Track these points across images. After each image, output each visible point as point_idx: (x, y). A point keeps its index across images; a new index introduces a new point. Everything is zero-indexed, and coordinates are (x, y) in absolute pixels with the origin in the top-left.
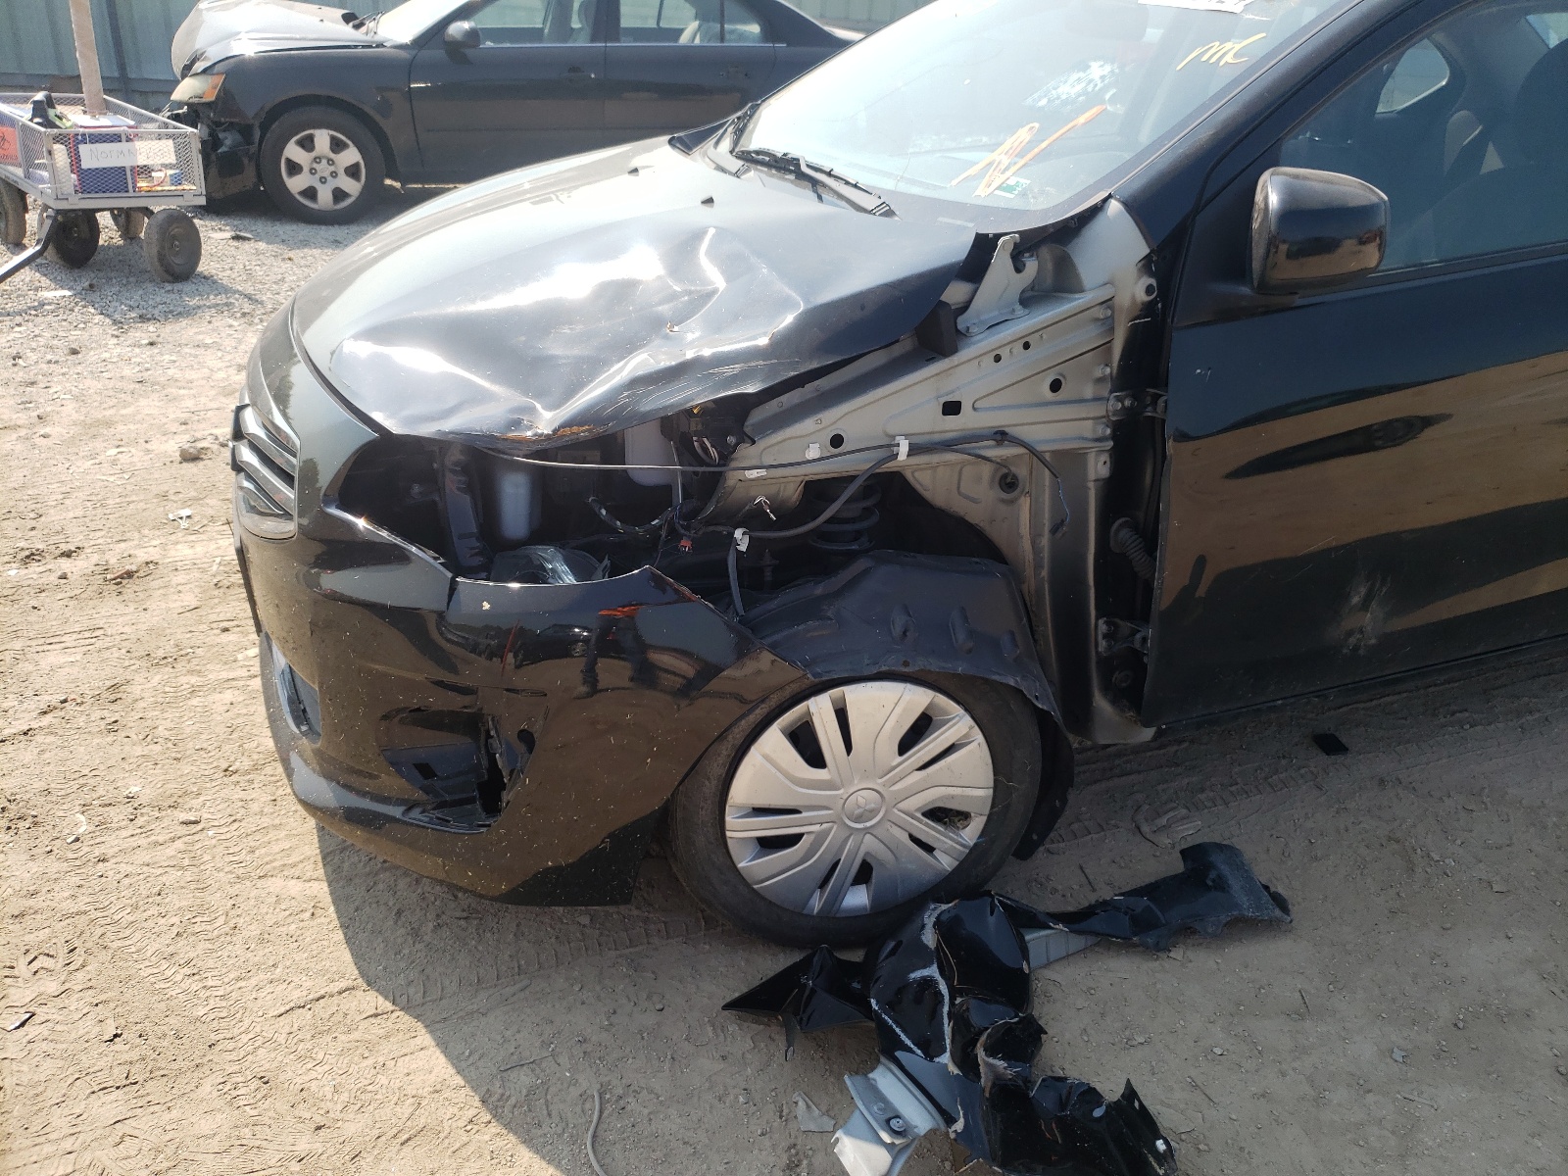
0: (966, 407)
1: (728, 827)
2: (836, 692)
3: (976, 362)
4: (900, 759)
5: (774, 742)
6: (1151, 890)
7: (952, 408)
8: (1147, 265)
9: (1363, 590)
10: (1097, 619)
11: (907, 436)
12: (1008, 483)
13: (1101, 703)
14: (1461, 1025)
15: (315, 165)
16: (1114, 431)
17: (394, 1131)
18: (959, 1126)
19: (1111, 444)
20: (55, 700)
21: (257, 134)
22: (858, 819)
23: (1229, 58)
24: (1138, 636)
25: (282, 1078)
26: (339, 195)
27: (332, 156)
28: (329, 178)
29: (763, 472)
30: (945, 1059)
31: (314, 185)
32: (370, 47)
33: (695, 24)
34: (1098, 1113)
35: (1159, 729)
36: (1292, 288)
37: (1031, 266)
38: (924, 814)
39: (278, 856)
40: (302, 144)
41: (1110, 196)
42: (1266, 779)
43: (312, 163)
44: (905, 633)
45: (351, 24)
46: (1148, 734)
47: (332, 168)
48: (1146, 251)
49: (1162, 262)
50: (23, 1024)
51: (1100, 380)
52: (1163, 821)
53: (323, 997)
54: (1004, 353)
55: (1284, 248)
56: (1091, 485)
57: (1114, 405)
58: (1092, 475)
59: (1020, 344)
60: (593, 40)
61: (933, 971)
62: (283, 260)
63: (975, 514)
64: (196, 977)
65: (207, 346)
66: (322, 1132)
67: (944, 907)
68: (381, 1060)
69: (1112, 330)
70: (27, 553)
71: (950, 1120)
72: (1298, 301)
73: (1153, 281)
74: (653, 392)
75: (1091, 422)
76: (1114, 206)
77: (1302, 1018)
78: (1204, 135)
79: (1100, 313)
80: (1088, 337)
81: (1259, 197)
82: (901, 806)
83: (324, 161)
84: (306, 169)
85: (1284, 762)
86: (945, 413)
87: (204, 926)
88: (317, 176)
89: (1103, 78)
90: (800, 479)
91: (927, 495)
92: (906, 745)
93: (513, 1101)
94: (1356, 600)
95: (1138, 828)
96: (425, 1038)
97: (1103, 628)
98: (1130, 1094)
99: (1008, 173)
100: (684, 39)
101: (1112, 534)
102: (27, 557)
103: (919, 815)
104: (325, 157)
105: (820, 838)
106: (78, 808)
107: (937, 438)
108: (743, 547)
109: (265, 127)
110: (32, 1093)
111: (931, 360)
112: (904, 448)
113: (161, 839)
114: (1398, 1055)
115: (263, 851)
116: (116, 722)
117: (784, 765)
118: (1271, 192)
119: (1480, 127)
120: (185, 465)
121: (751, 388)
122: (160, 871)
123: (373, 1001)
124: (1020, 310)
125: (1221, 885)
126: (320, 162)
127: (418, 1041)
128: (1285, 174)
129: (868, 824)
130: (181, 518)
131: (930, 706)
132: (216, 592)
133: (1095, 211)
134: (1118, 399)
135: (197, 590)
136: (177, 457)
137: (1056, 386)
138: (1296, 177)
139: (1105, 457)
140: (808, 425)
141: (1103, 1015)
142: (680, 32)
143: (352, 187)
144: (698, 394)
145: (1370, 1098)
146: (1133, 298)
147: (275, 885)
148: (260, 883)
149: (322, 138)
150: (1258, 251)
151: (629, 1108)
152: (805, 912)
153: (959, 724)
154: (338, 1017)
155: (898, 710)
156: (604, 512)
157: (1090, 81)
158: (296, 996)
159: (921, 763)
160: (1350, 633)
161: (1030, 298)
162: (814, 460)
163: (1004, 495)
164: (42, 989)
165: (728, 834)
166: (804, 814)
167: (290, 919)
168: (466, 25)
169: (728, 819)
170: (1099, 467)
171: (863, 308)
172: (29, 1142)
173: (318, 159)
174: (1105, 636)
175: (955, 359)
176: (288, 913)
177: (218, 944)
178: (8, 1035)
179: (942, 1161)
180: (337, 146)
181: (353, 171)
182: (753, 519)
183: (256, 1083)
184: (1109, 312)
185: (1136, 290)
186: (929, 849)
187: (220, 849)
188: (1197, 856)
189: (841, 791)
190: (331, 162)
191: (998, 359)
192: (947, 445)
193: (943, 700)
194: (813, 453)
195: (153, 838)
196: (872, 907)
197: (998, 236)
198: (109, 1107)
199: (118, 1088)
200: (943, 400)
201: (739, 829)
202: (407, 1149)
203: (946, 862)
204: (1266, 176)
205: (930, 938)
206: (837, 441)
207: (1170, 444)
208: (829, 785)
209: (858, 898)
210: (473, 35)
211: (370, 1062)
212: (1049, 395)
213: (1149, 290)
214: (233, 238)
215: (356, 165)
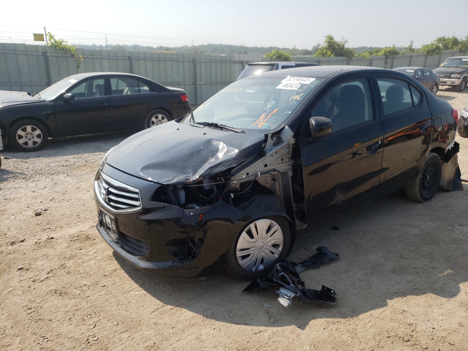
0: (268, 165)
1: (237, 254)
2: (254, 222)
3: (268, 157)
4: (267, 235)
5: (244, 234)
6: (313, 257)
7: (266, 166)
8: (294, 137)
9: (338, 192)
10: (294, 204)
11: (259, 172)
12: (274, 180)
13: (297, 221)
14: (373, 268)
15: (27, 136)
16: (292, 167)
17: (189, 325)
18: (298, 294)
19: (292, 169)
20: (49, 270)
21: (8, 129)
22: (260, 249)
23: (298, 98)
24: (302, 206)
25: (159, 323)
26: (35, 143)
27: (32, 132)
28: (31, 139)
29: (236, 181)
30: (292, 285)
31: (27, 141)
32: (41, 102)
33: (127, 89)
34: (319, 293)
35: (308, 225)
36: (319, 138)
37: (274, 139)
38: (272, 246)
39: (130, 288)
40: (22, 130)
41: (285, 125)
42: (325, 236)
43: (26, 135)
44: (265, 209)
45: (31, 96)
46: (306, 226)
47: (32, 136)
48: (293, 134)
49: (296, 136)
50: (94, 327)
51: (289, 158)
52: (309, 247)
53: (158, 309)
54: (273, 155)
55: (317, 130)
56: (290, 177)
57: (292, 162)
58: (290, 176)
59: (275, 153)
60: (105, 95)
61: (283, 273)
62: (24, 162)
63: (268, 186)
64: (127, 311)
65: (18, 188)
66: (174, 328)
67: (279, 264)
68: (178, 316)
69: (289, 149)
70: (11, 243)
71: (297, 294)
72: (320, 139)
73: (295, 139)
74: (214, 169)
75: (288, 166)
76: (286, 127)
77: (347, 273)
78: (299, 113)
79: (287, 146)
80: (286, 150)
81: (310, 122)
82: (268, 245)
83: (30, 134)
84: (24, 137)
85: (328, 233)
86: (265, 167)
87: (121, 303)
88: (28, 139)
89: (275, 103)
90: (240, 183)
91: (261, 183)
92: (268, 231)
93: (209, 315)
94: (337, 194)
95: (305, 249)
96: (186, 310)
97: (295, 205)
98: (323, 287)
99: (263, 123)
100: (125, 92)
101: (294, 186)
102: (11, 244)
103: (271, 246)
104: (30, 133)
105: (254, 254)
106: (74, 289)
107: (264, 171)
108: (233, 197)
109: (11, 126)
110: (106, 337)
111: (261, 157)
112: (259, 174)
113: (99, 290)
114: (365, 275)
115: (125, 288)
116: (68, 272)
117: (246, 239)
118: (313, 121)
119: (332, 102)
120: (37, 217)
121: (234, 166)
122: (103, 296)
123: (170, 307)
124: (274, 147)
125: (326, 254)
126: (28, 135)
127: (183, 311)
128: (314, 118)
129: (262, 250)
130: (47, 229)
131: (271, 223)
132: (71, 242)
133: (284, 128)
134: (292, 161)
135: (66, 243)
136: (34, 214)
137: (282, 160)
138: (316, 118)
139: (291, 172)
140: (243, 172)
141: (312, 280)
142: (123, 91)
143: (39, 140)
144: (224, 168)
145: (362, 282)
146: (292, 142)
147: (132, 293)
148: (129, 293)
149: (29, 128)
150: (313, 132)
151: (232, 311)
152: (252, 271)
153: (276, 227)
154: (164, 311)
155: (266, 224)
156: (201, 196)
157: (273, 104)
158: (152, 310)
159: (271, 235)
160: (337, 201)
161: (275, 145)
162: (244, 178)
163: (273, 182)
164: (94, 320)
165: (237, 256)
166: (251, 249)
167: (141, 298)
168: (70, 94)
169: (237, 252)
170: (290, 174)
171: (250, 149)
172: (112, 345)
173: (28, 134)
174: (296, 207)
175: (266, 157)
176: (139, 297)
177: (128, 306)
178: (93, 329)
179: (294, 306)
180: (33, 130)
181: (39, 136)
182: (235, 191)
183: (154, 325)
184: (289, 146)
185: (293, 141)
186: (273, 253)
187: (115, 289)
188: (319, 249)
189: (257, 243)
190: (32, 134)
191: (272, 156)
192: (266, 173)
193: (273, 222)
194: (244, 177)
195: (97, 291)
196: (264, 268)
197: (268, 134)
198: (125, 335)
199: (125, 332)
200: (264, 164)
201: (239, 254)
202: (192, 327)
203: (276, 256)
204: (311, 119)
205: (279, 268)
206: (248, 174)
207: (303, 168)
208: (255, 242)
209: (261, 267)
210: (72, 97)
211: (176, 316)
212: (281, 162)
213: (295, 141)
214: (4, 158)
215: (40, 134)
